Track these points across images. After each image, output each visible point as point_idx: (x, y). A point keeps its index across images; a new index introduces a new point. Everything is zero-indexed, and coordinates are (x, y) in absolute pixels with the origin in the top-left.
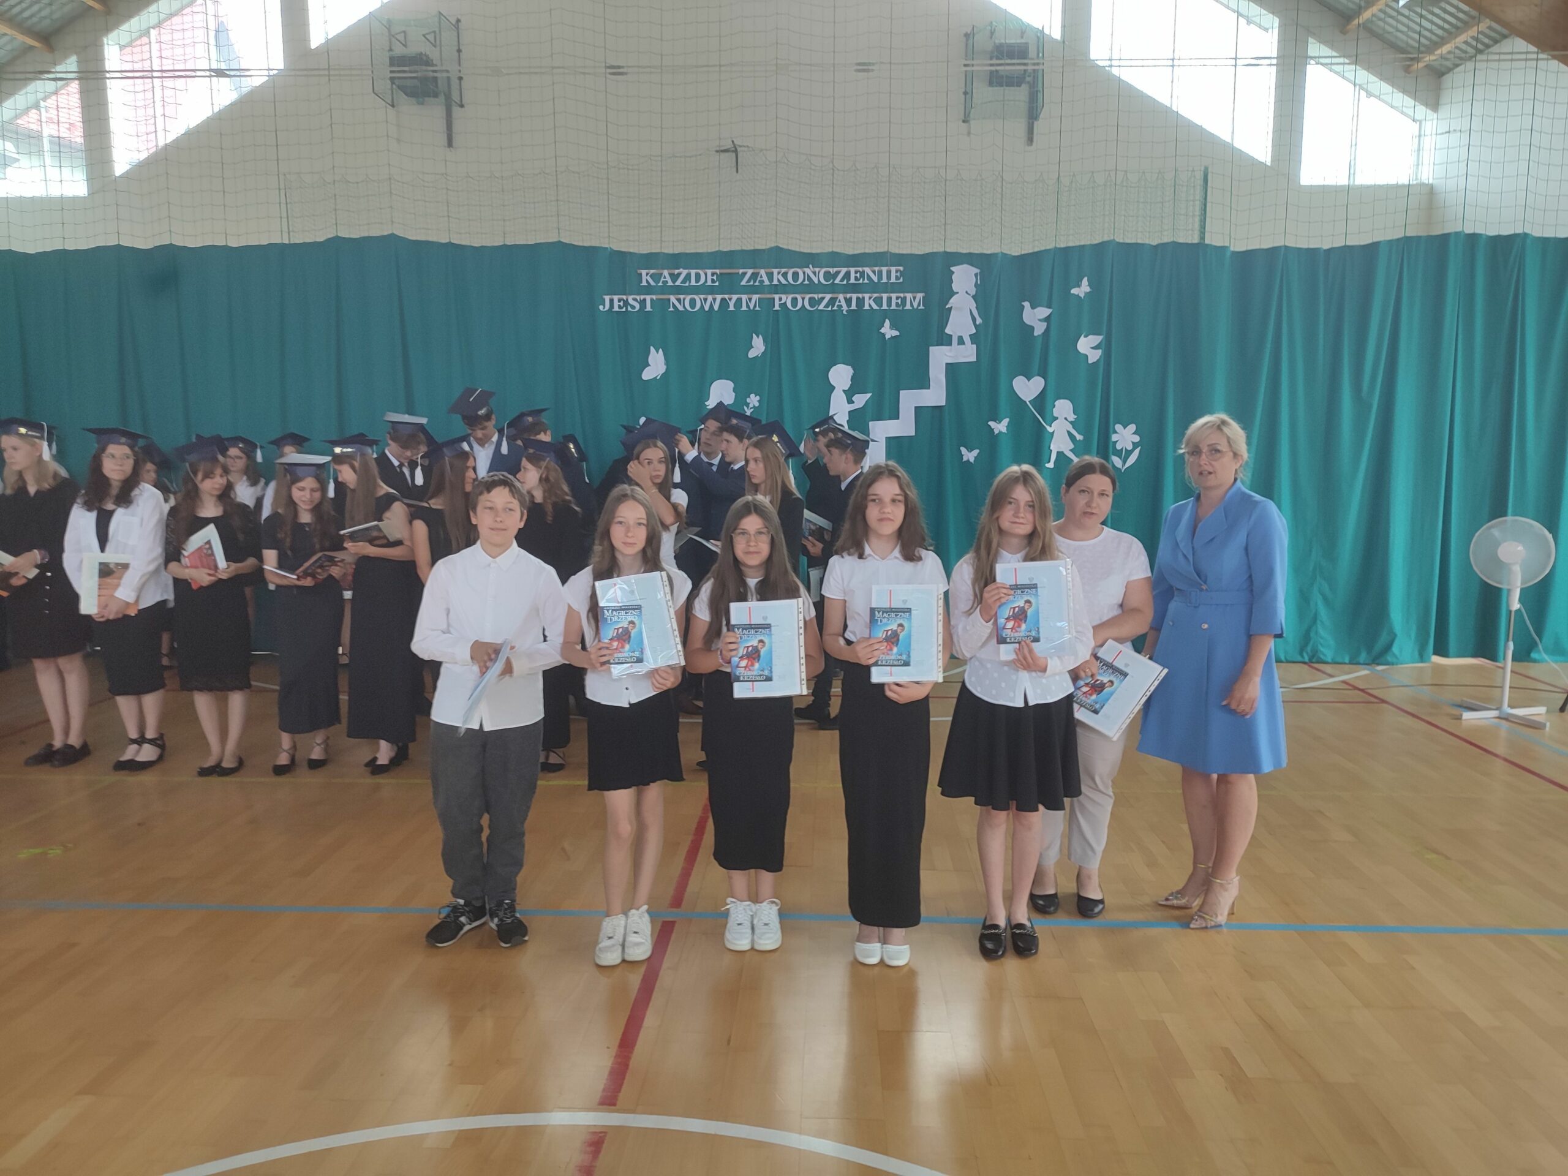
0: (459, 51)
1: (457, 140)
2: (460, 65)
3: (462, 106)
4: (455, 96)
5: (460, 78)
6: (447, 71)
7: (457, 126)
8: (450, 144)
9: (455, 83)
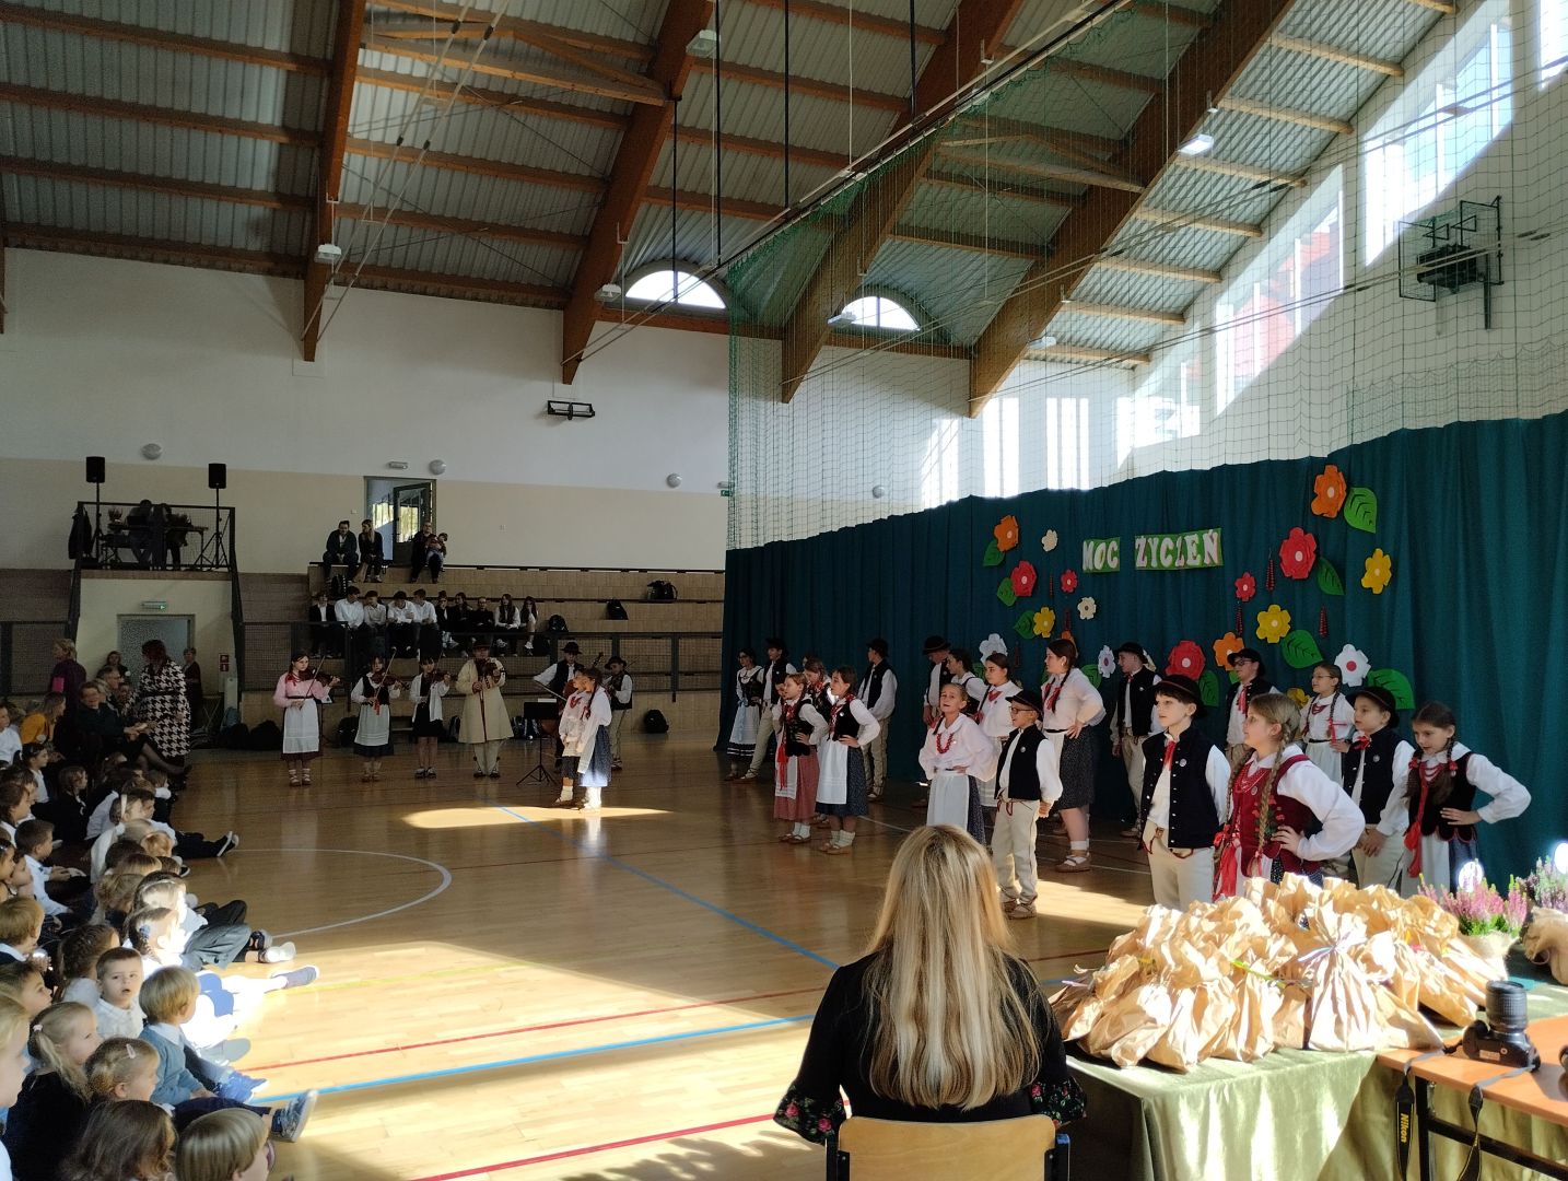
0: (1499, 228)
1: (1494, 319)
2: (1499, 239)
3: (1501, 283)
4: (1494, 277)
5: (1500, 255)
6: (1485, 250)
7: (1495, 306)
8: (1488, 325)
9: (1494, 261)
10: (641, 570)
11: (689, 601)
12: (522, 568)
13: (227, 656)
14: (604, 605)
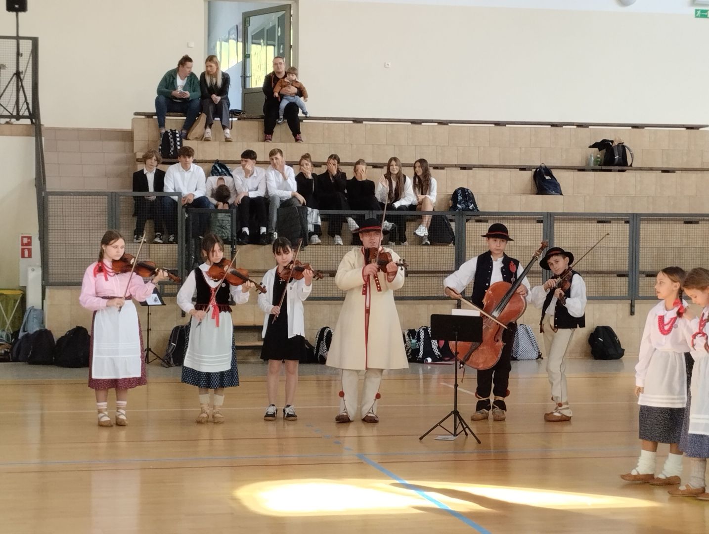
10: (580, 125)
11: (651, 169)
12: (414, 122)
13: (30, 238)
14: (529, 175)
